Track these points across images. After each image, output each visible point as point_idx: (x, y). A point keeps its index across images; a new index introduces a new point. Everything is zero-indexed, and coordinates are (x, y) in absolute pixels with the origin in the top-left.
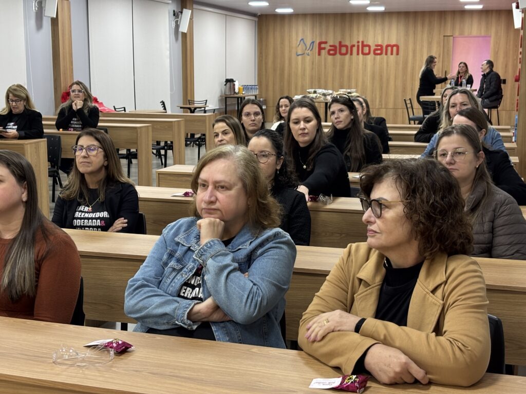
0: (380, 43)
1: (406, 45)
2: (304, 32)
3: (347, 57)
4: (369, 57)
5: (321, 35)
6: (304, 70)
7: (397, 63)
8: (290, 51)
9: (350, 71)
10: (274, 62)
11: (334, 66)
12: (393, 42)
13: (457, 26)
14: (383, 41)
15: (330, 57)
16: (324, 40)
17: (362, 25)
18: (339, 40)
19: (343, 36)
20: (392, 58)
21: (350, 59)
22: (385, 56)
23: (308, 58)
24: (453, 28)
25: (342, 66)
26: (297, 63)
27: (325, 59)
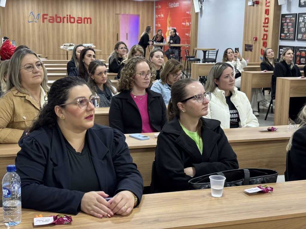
0: (80, 17)
1: (95, 18)
2: (32, 8)
3: (61, 24)
4: (74, 24)
5: (44, 10)
6: (34, 31)
7: (91, 28)
8: (24, 19)
9: (63, 32)
10: (13, 26)
11: (53, 29)
12: (88, 17)
13: (123, 9)
14: (82, 15)
15: (50, 24)
16: (45, 13)
17: (69, 5)
18: (55, 13)
19: (58, 11)
20: (88, 25)
21: (63, 26)
22: (84, 24)
23: (36, 24)
24: (120, 10)
25: (58, 29)
26: (29, 27)
27: (47, 25)
